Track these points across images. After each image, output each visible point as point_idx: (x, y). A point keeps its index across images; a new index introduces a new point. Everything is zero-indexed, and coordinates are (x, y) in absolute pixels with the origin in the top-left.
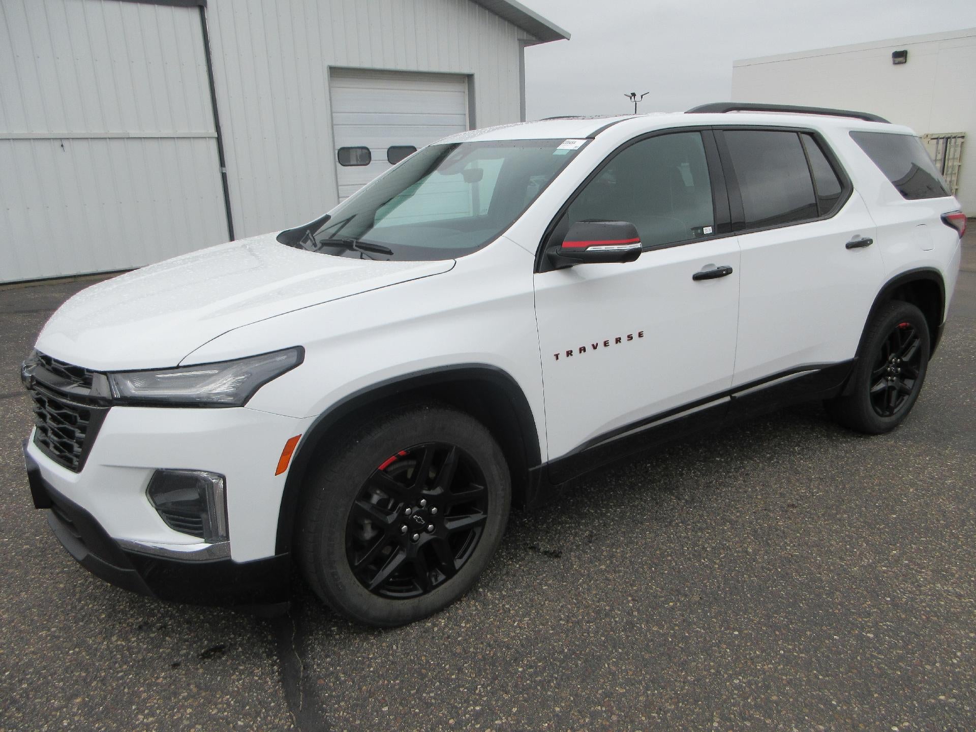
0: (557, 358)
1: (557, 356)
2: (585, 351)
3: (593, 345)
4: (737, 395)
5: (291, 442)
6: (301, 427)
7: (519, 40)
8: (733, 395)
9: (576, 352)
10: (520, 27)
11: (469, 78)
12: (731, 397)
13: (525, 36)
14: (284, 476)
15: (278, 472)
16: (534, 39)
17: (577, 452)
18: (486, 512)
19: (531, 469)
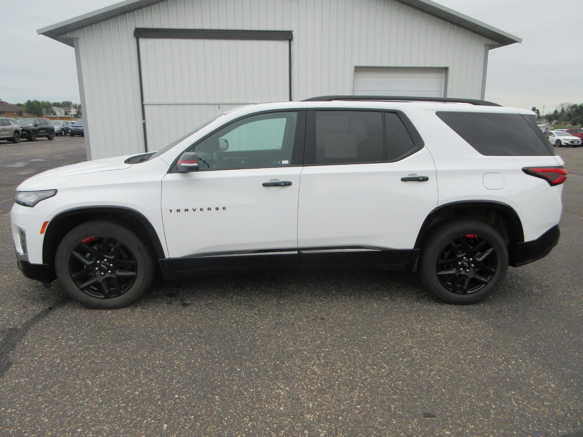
0: (171, 212)
1: (171, 211)
2: (188, 211)
3: (193, 209)
4: (304, 252)
5: (45, 223)
6: (49, 219)
7: (485, 45)
8: (300, 251)
9: (182, 210)
10: (487, 37)
11: (446, 69)
12: (299, 252)
13: (490, 42)
14: (43, 235)
15: (42, 232)
16: (497, 43)
17: (189, 257)
18: (137, 272)
19: (159, 259)
